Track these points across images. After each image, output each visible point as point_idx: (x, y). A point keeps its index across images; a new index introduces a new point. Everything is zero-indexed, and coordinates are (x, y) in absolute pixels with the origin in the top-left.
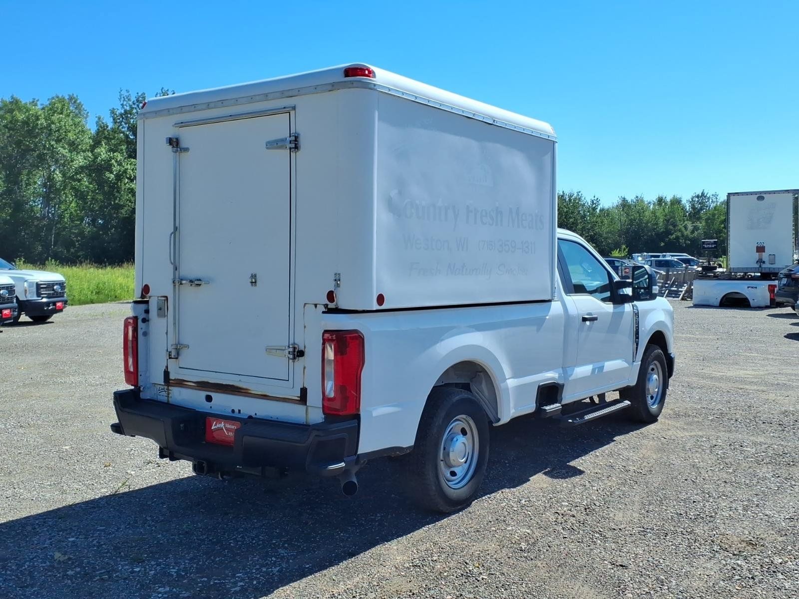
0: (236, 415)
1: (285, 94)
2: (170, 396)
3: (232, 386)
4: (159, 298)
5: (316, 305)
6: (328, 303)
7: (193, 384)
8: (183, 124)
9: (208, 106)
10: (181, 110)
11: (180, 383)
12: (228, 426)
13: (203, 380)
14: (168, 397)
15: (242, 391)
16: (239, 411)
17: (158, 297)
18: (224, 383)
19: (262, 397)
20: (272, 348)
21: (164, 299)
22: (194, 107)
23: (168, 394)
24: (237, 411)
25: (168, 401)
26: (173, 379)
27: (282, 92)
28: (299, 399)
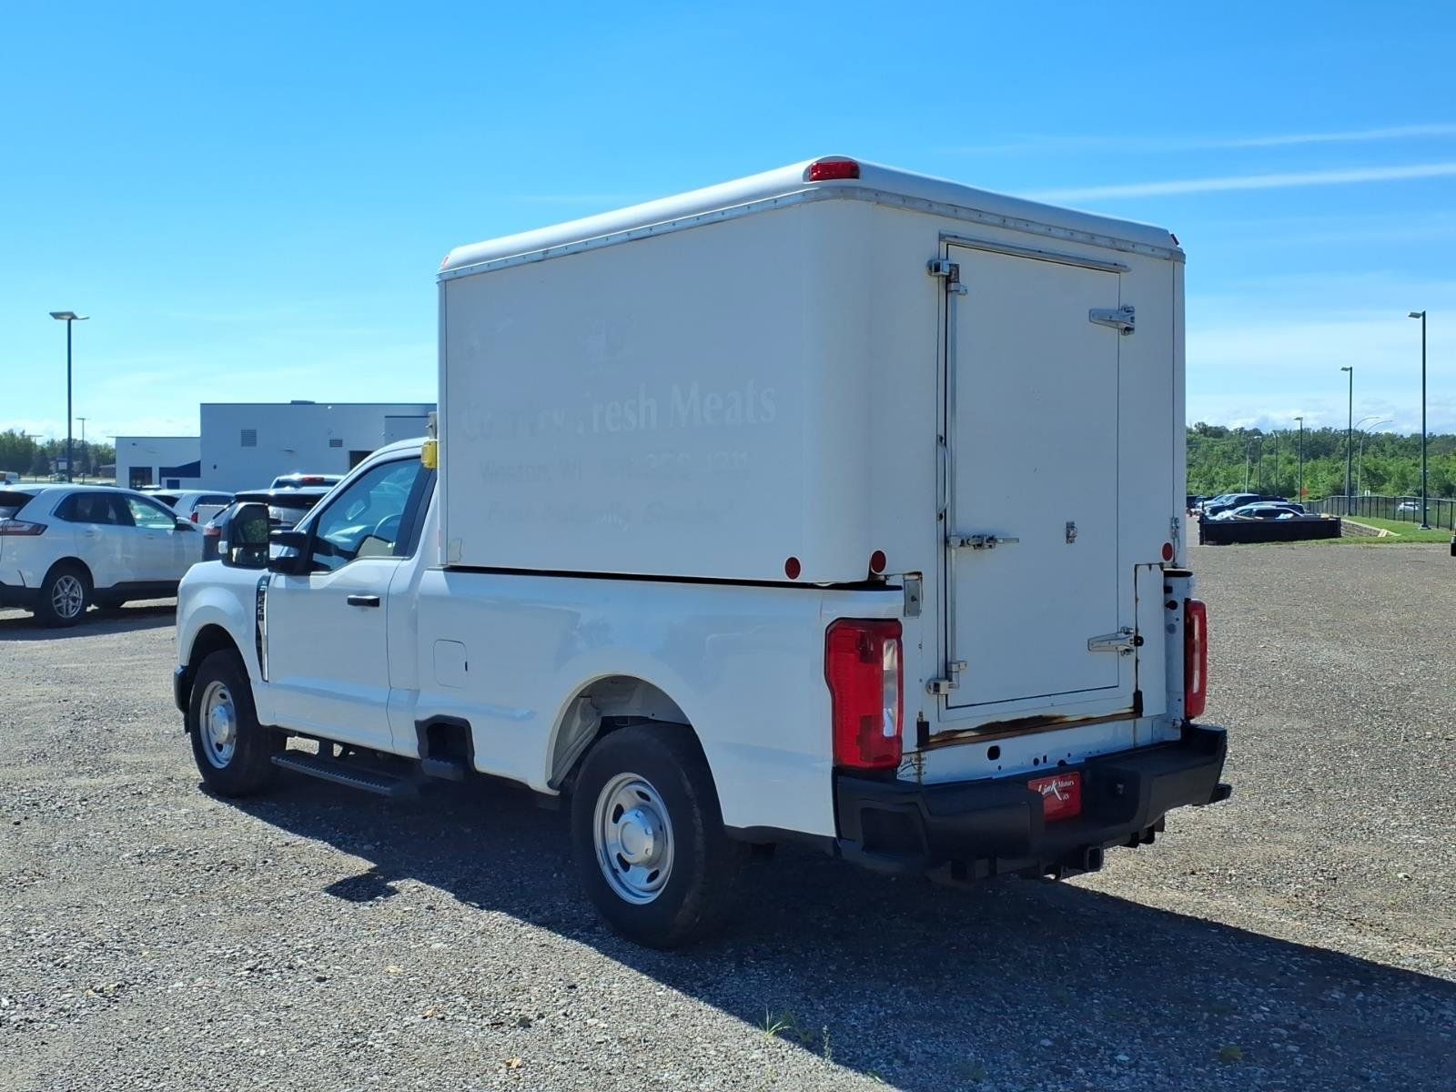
0: (1041, 767)
1: (1115, 244)
2: (923, 771)
3: (1040, 717)
4: (907, 577)
5: (1150, 566)
6: (1164, 561)
7: (974, 734)
8: (956, 240)
9: (1004, 223)
10: (954, 211)
11: (949, 738)
12: (1062, 784)
13: (989, 721)
14: (919, 774)
15: (1055, 721)
16: (1045, 758)
17: (904, 575)
18: (1026, 717)
19: (1081, 723)
20: (1103, 638)
21: (916, 577)
22: (978, 216)
23: (920, 768)
24: (1041, 760)
25: (920, 781)
26: (934, 734)
27: (1113, 240)
28: (1132, 710)
